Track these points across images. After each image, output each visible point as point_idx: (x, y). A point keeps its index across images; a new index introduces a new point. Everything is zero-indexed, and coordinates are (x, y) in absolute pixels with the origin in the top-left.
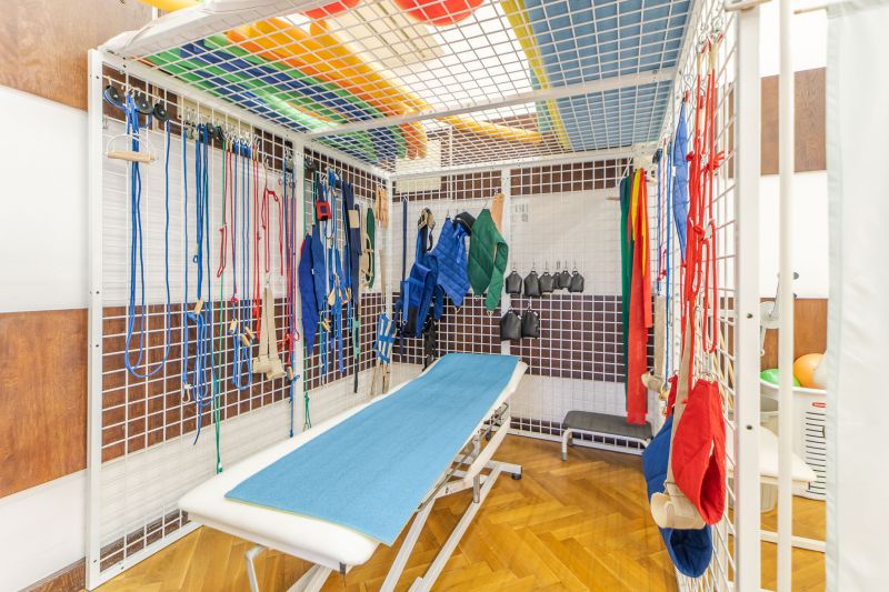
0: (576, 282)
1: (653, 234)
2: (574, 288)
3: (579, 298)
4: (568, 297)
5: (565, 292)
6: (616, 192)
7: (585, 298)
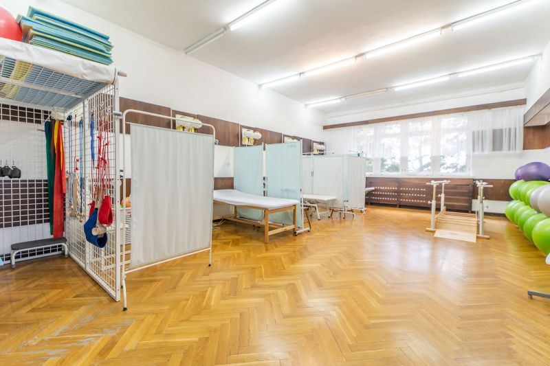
0: (15, 173)
1: (67, 150)
2: (13, 176)
3: (18, 181)
4: (10, 181)
5: (7, 178)
6: (42, 127)
7: (22, 181)
